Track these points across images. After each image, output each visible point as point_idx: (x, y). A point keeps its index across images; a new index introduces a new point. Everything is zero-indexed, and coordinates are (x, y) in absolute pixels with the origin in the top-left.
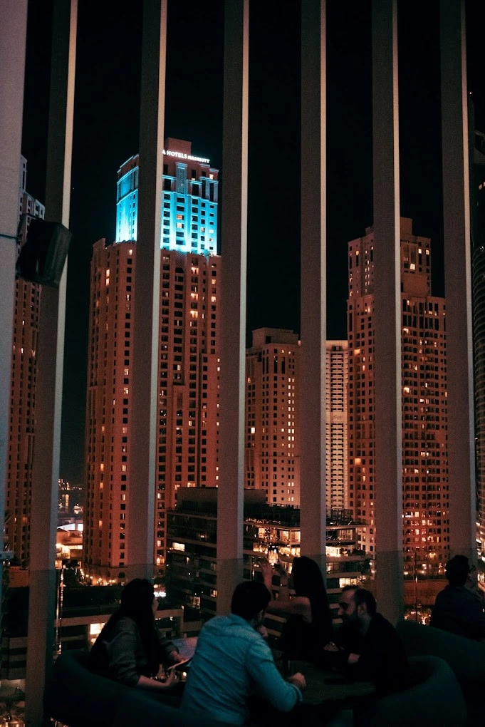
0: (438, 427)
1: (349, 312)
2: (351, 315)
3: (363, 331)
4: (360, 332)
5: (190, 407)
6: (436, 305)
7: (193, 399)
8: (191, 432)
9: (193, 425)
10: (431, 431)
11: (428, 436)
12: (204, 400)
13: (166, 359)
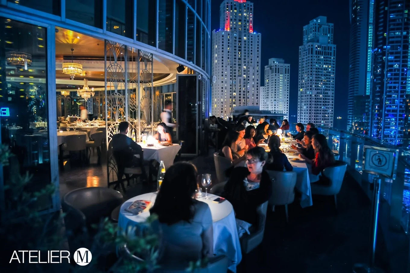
0: (329, 90)
1: (300, 51)
2: (300, 52)
3: (304, 57)
4: (303, 57)
5: (244, 83)
6: (331, 47)
7: (245, 81)
8: (244, 92)
9: (245, 89)
10: (327, 91)
11: (326, 93)
12: (248, 81)
13: (236, 68)
